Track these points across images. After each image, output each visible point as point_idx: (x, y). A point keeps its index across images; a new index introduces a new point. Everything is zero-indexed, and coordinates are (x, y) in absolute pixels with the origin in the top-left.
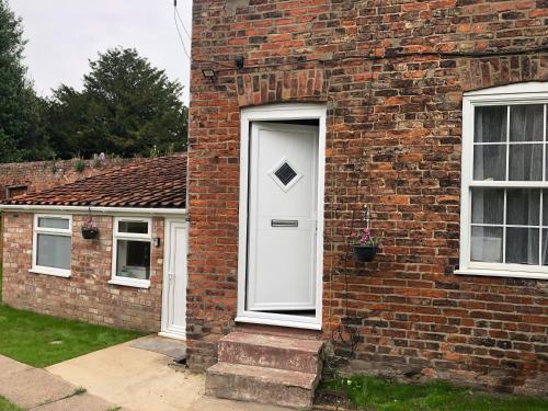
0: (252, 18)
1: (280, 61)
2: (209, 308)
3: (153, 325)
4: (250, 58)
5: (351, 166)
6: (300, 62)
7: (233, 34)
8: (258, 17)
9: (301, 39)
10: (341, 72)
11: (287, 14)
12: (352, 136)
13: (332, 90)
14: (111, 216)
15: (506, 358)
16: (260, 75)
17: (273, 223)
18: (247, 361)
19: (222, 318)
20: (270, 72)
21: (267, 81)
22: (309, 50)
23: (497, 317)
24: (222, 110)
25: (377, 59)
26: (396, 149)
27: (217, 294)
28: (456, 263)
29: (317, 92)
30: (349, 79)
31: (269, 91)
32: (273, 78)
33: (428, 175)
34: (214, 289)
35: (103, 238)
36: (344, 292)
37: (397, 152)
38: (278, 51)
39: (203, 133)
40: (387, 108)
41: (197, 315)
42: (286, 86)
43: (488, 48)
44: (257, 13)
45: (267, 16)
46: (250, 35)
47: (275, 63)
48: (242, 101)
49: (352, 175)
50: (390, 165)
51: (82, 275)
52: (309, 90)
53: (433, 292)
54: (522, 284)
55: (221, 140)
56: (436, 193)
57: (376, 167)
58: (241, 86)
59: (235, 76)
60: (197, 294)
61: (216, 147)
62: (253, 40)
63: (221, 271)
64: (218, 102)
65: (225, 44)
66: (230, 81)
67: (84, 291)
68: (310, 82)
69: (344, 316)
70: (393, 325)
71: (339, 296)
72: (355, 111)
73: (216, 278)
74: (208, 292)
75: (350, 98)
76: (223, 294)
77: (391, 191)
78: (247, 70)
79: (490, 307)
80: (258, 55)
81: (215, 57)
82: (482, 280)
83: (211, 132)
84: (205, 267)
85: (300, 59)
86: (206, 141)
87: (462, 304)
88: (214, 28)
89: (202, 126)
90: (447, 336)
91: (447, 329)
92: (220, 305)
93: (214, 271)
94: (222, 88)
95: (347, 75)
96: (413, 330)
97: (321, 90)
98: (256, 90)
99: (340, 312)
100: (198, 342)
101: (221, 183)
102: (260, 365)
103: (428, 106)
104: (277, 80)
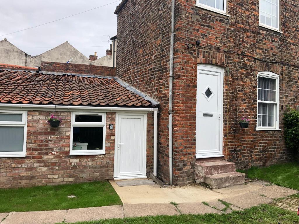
0: (201, 25)
1: (212, 47)
2: (186, 154)
3: (108, 175)
4: (201, 42)
5: (232, 93)
6: (218, 49)
7: (194, 29)
8: (203, 25)
9: (218, 40)
10: (230, 57)
11: (214, 28)
12: (233, 82)
13: (228, 63)
14: (70, 111)
15: (265, 156)
16: (205, 51)
17: (204, 115)
18: (215, 173)
19: (191, 158)
20: (208, 51)
21: (207, 54)
22: (221, 45)
23: (264, 143)
24: (191, 63)
25: (239, 55)
26: (244, 88)
27: (189, 148)
28: (256, 127)
29: (223, 63)
30: (232, 60)
31: (208, 59)
32: (209, 53)
33: (250, 98)
34: (188, 146)
35: (62, 127)
36: (231, 140)
37: (244, 89)
38: (211, 42)
39: (183, 72)
40: (242, 73)
41: (181, 159)
42: (214, 58)
43: (262, 59)
44: (203, 24)
45: (207, 26)
46: (201, 32)
47: (210, 47)
48: (199, 61)
49: (233, 96)
50: (242, 93)
51: (39, 153)
52: (221, 61)
53: (251, 137)
54: (268, 132)
55: (190, 77)
56: (252, 104)
57: (239, 94)
58: (198, 54)
59: (196, 49)
60: (181, 149)
61: (188, 80)
62: (202, 35)
63: (190, 137)
64: (189, 59)
65: (192, 33)
66: (194, 51)
67: (42, 164)
68: (221, 58)
69: (230, 150)
70: (243, 150)
71: (229, 142)
72: (234, 72)
73: (189, 140)
74: (186, 147)
75: (232, 67)
76: (191, 147)
77: (242, 103)
78: (201, 48)
79: (262, 140)
80: (204, 42)
81: (188, 38)
82: (261, 132)
83: (187, 73)
84: (184, 135)
85: (218, 48)
86: (184, 76)
87: (257, 141)
88: (188, 24)
89: (183, 69)
90: (254, 151)
91: (254, 149)
92: (190, 152)
93: (187, 137)
94: (191, 53)
95: (231, 58)
96: (247, 151)
97: (224, 62)
98: (204, 57)
99: (229, 148)
100: (181, 171)
101: (191, 96)
102: (219, 173)
103: (251, 74)
104: (211, 55)
